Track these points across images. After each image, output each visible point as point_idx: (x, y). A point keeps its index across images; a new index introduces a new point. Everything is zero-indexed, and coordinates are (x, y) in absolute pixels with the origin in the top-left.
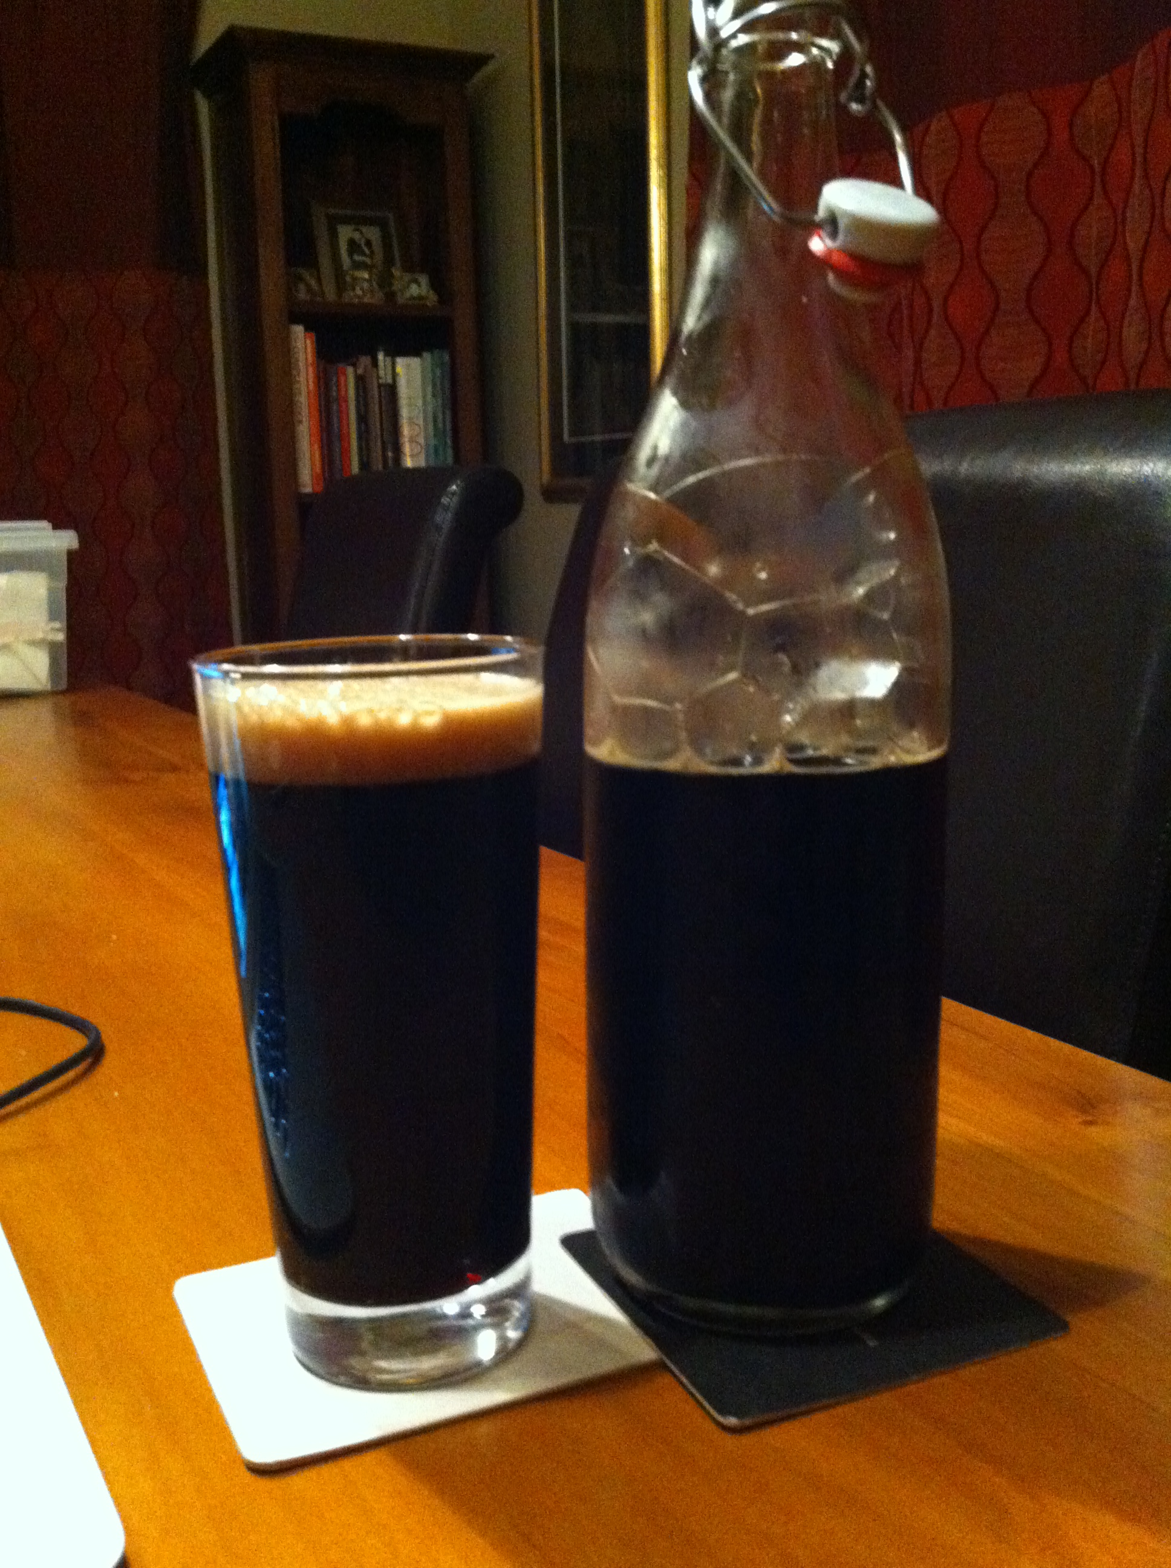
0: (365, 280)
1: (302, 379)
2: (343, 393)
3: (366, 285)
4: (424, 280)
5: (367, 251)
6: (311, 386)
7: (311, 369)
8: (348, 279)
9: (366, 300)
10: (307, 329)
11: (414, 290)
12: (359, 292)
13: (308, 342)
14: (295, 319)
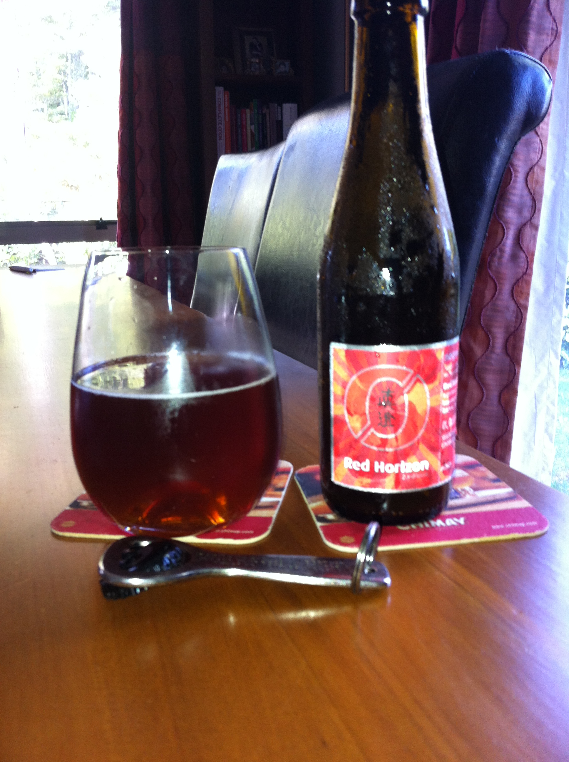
0: (256, 63)
1: (222, 115)
2: (244, 123)
3: (257, 65)
4: (287, 63)
5: (258, 48)
6: (227, 120)
7: (227, 110)
8: (248, 63)
9: (257, 73)
10: (225, 90)
11: (282, 69)
12: (253, 69)
13: (226, 96)
14: (218, 83)
